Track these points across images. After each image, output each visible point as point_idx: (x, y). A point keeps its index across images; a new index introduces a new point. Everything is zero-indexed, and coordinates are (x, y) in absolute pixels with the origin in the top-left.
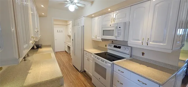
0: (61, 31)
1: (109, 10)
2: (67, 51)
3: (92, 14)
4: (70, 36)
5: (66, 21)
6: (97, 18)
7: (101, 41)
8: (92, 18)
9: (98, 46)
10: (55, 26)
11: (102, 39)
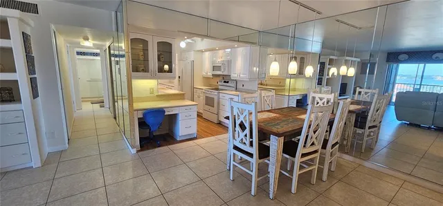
1: (217, 48)
7: (212, 77)
11: (213, 75)
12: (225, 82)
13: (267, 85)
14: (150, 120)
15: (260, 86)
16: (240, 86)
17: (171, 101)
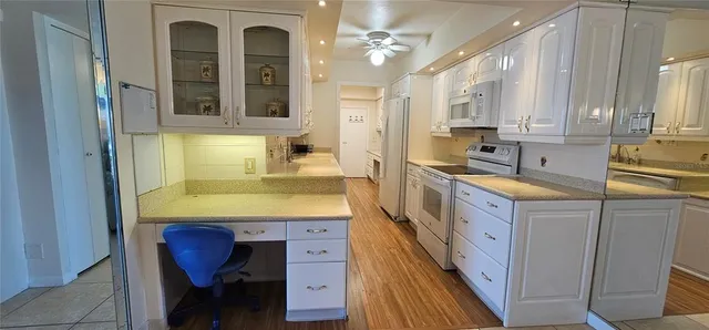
0: (359, 118)
1: (461, 53)
2: (372, 177)
3: (429, 67)
4: (380, 132)
5: (375, 90)
6: (442, 76)
7: (450, 135)
8: (433, 74)
9: (451, 155)
10: (342, 104)
11: (452, 130)
12: (484, 149)
13: (640, 163)
14: (185, 255)
15: (616, 165)
16: (531, 162)
17: (296, 198)
